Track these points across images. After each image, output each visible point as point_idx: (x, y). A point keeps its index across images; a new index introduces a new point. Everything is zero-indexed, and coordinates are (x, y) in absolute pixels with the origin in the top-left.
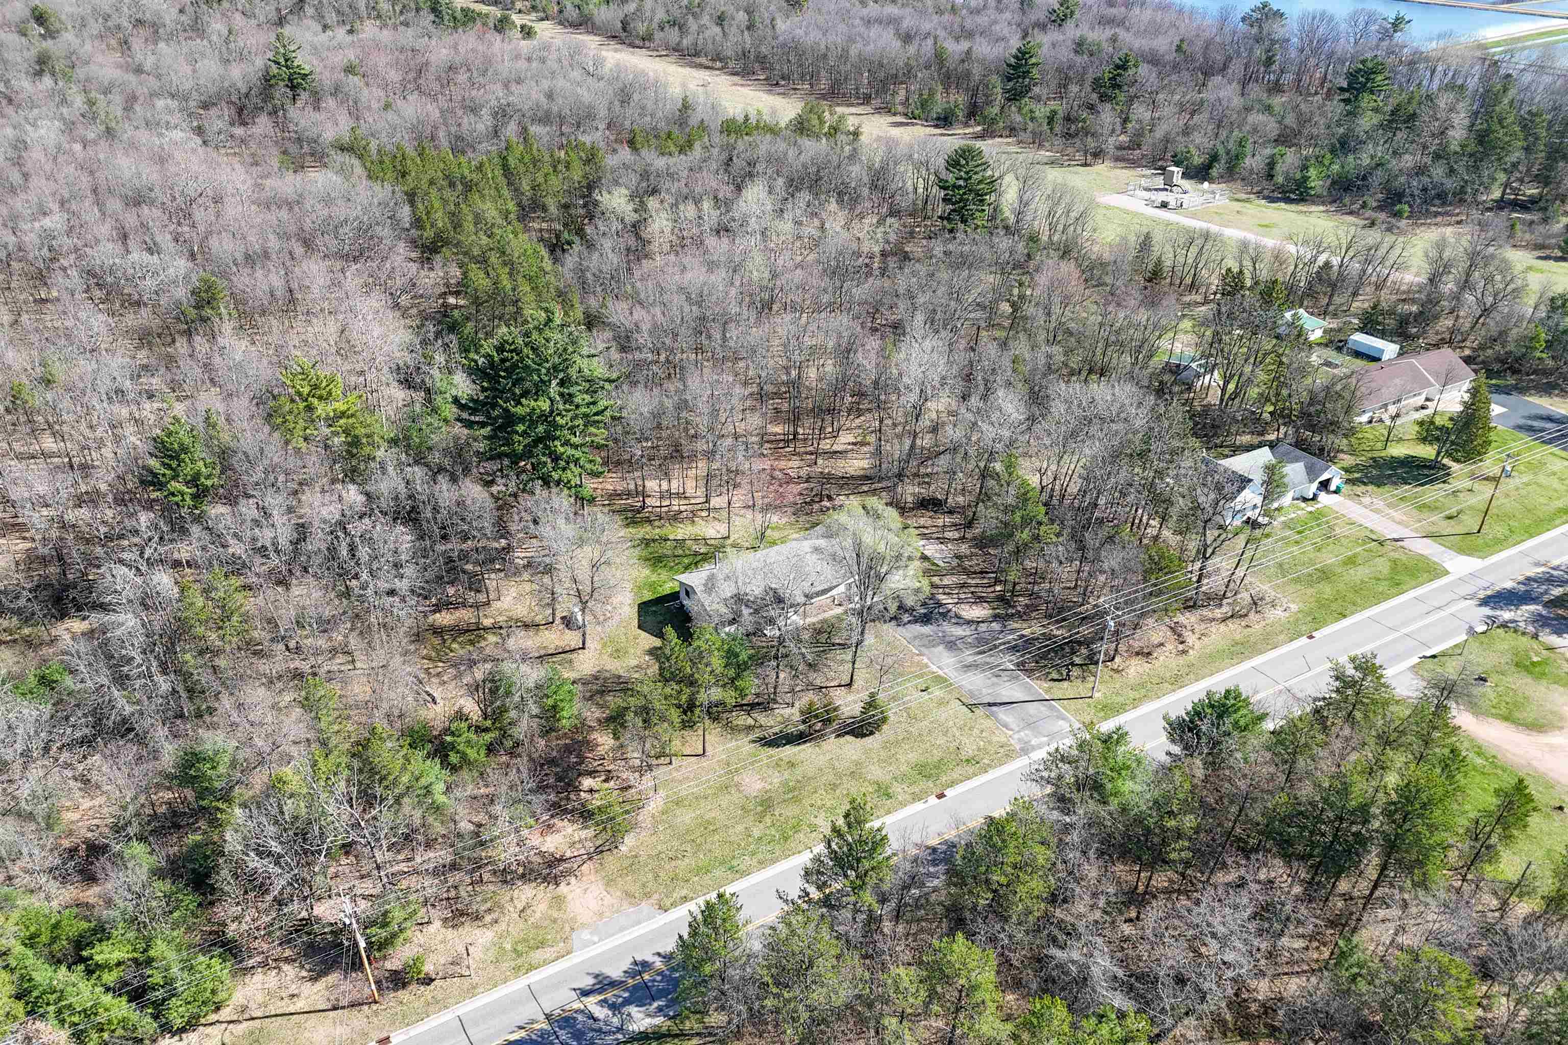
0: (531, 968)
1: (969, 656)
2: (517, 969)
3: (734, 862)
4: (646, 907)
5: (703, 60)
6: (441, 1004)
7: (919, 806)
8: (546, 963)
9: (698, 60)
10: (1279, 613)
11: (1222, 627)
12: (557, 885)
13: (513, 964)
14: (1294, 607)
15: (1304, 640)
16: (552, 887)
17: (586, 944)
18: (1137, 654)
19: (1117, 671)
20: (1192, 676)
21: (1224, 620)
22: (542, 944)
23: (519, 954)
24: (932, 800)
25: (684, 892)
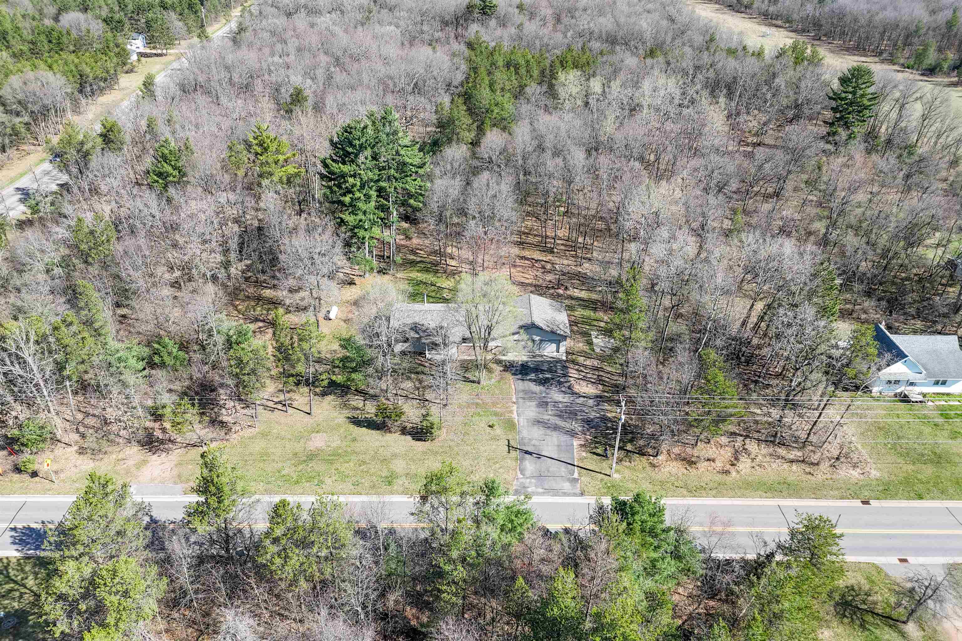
1: (549, 416)
5: (779, 23)
9: (774, 22)
10: (855, 474)
11: (786, 466)
14: (875, 474)
15: (857, 503)
18: (684, 459)
19: (653, 466)
20: (714, 492)
21: (792, 461)
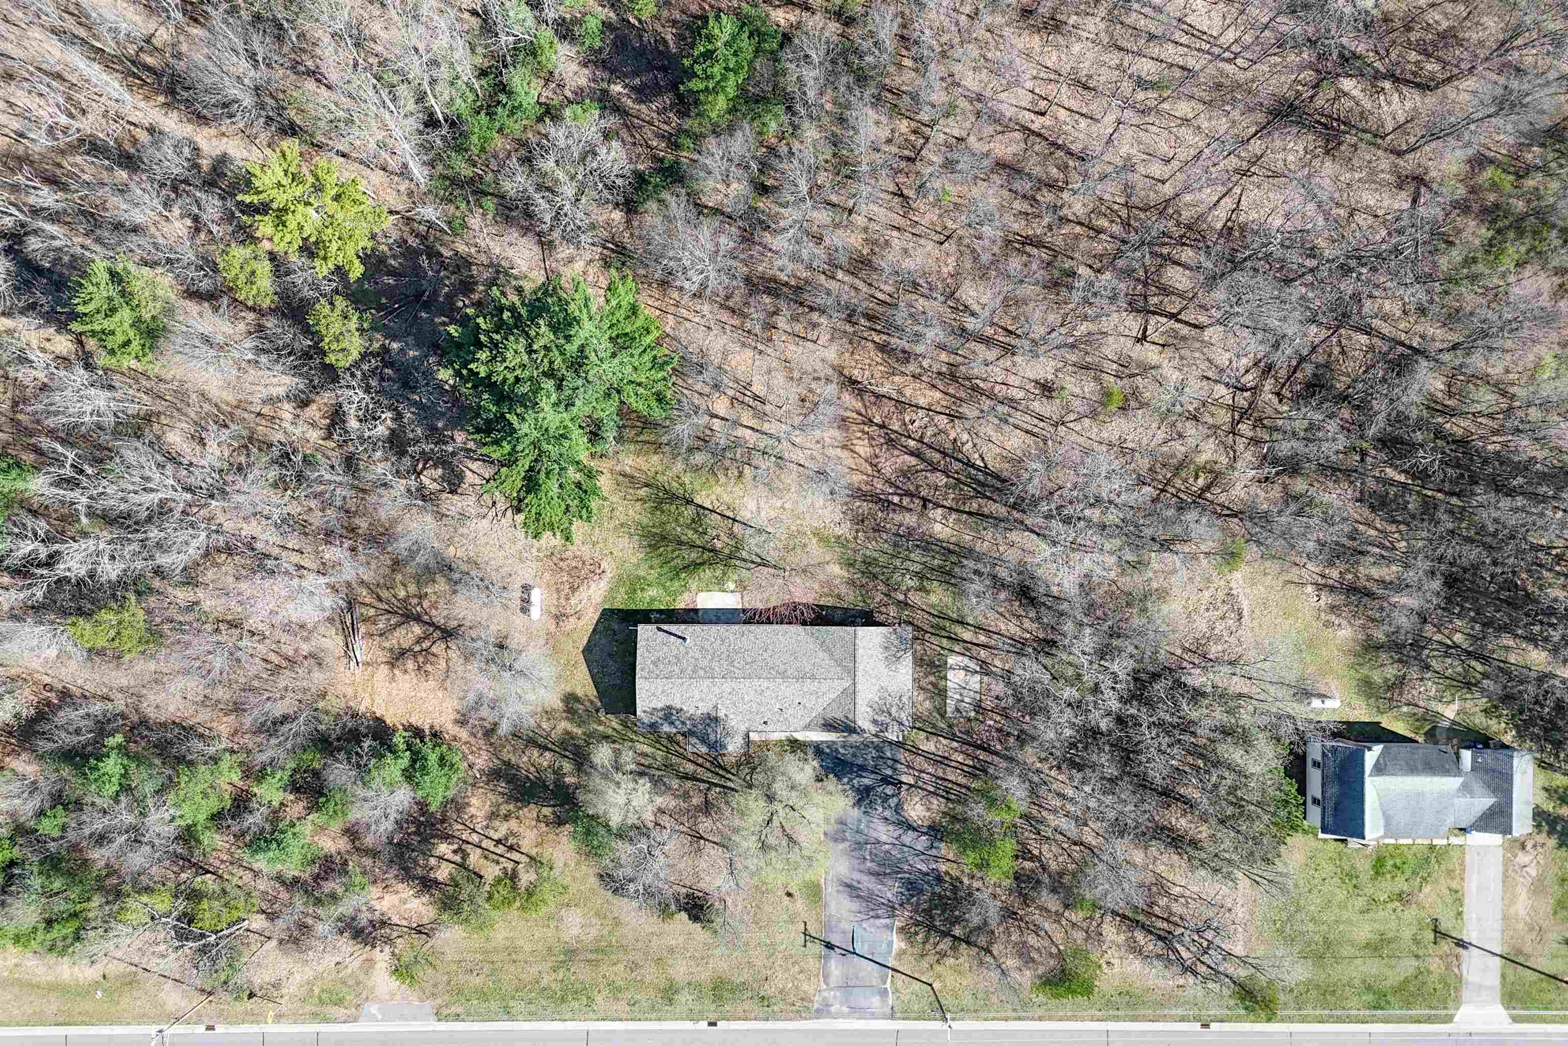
0: (326, 1020)
2: (315, 1015)
3: (511, 1004)
4: (429, 1006)
6: (255, 1018)
7: (688, 1025)
8: (336, 1021)
12: (374, 947)
13: (314, 1009)
16: (368, 948)
17: (373, 1018)
22: (339, 1002)
23: (321, 1002)
24: (703, 1025)
25: (460, 1010)
